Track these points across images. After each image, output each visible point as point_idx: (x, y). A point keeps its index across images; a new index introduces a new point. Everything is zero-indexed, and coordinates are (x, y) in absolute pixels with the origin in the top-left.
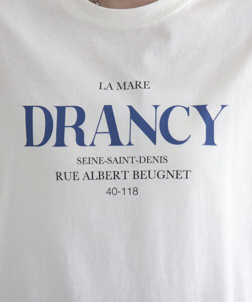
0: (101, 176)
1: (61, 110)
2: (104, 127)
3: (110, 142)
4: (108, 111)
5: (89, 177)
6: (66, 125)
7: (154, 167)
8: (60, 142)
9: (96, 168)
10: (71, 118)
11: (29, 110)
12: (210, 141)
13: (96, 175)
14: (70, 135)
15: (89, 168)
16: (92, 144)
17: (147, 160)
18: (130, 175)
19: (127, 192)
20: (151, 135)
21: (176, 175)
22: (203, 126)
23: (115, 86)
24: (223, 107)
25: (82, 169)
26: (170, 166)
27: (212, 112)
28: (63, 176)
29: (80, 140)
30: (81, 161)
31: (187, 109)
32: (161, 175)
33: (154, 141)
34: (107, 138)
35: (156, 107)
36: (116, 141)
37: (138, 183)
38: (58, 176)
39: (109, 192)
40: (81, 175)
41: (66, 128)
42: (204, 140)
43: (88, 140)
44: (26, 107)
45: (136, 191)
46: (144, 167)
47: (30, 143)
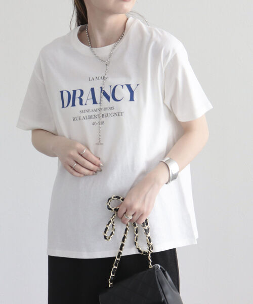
0: (90, 117)
1: (75, 92)
2: (91, 97)
3: (92, 103)
4: (93, 90)
5: (85, 118)
6: (76, 97)
8: (73, 105)
9: (87, 114)
10: (78, 94)
11: (62, 92)
12: (132, 99)
13: (88, 117)
14: (77, 101)
16: (86, 104)
17: (107, 109)
20: (108, 98)
21: (118, 114)
22: (129, 94)
23: (95, 79)
24: (138, 85)
25: (82, 115)
26: (115, 111)
29: (81, 103)
30: (81, 112)
32: (112, 115)
33: (109, 101)
34: (92, 101)
35: (111, 86)
36: (95, 102)
37: (103, 119)
38: (74, 119)
39: (93, 124)
40: (82, 118)
41: (76, 99)
42: (129, 99)
43: (84, 103)
45: (103, 122)
47: (63, 107)
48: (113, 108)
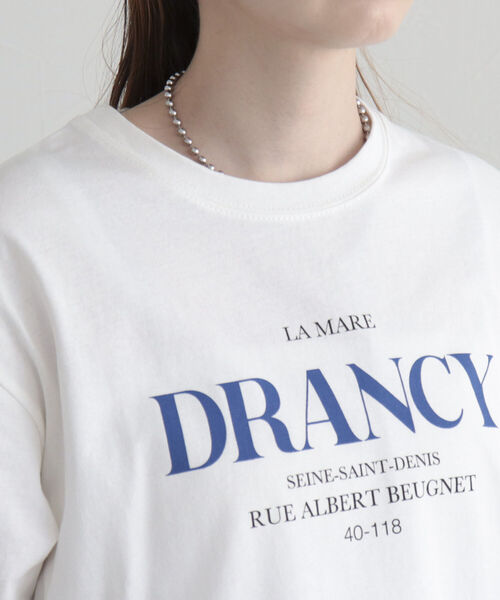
0: (333, 506)
3: (334, 437)
5: (312, 510)
6: (249, 417)
7: (421, 474)
8: (247, 452)
9: (319, 492)
10: (254, 402)
11: (167, 403)
13: (324, 506)
14: (262, 434)
16: (307, 446)
17: (407, 462)
18: (382, 497)
19: (381, 529)
20: (404, 415)
23: (312, 330)
25: (297, 498)
28: (264, 518)
29: (284, 442)
30: (295, 482)
31: (444, 361)
32: (432, 490)
33: (410, 426)
34: (328, 432)
35: (396, 361)
37: (399, 509)
38: (255, 520)
39: (349, 535)
40: (297, 510)
41: (251, 424)
43: (297, 440)
44: (160, 399)
45: (397, 525)
47: (180, 463)
48: (434, 459)
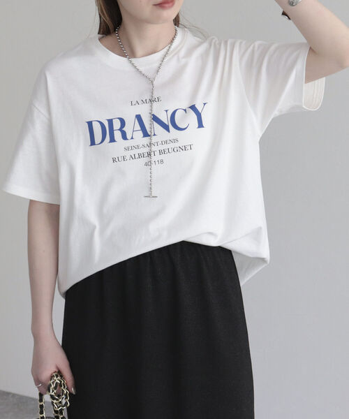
0: (140, 156)
1: (110, 122)
2: (138, 127)
3: (142, 135)
4: (139, 118)
5: (133, 157)
6: (115, 129)
7: (171, 146)
8: (112, 140)
9: (136, 152)
10: (117, 125)
11: (90, 124)
12: (200, 125)
13: (137, 156)
14: (118, 135)
15: (132, 152)
16: (132, 138)
17: (166, 142)
18: (157, 153)
19: (157, 163)
20: (166, 128)
21: (184, 148)
23: (140, 102)
24: (205, 104)
25: (128, 154)
26: (180, 144)
27: (199, 108)
28: (117, 160)
29: (124, 137)
30: (127, 149)
31: (185, 110)
32: (175, 150)
33: (169, 131)
34: (141, 134)
35: (167, 111)
37: (163, 156)
38: (114, 160)
39: (146, 164)
40: (128, 157)
41: (115, 132)
42: (197, 124)
43: (129, 136)
44: (88, 122)
45: (162, 161)
46: (165, 147)
47: (93, 143)
48: (176, 140)
